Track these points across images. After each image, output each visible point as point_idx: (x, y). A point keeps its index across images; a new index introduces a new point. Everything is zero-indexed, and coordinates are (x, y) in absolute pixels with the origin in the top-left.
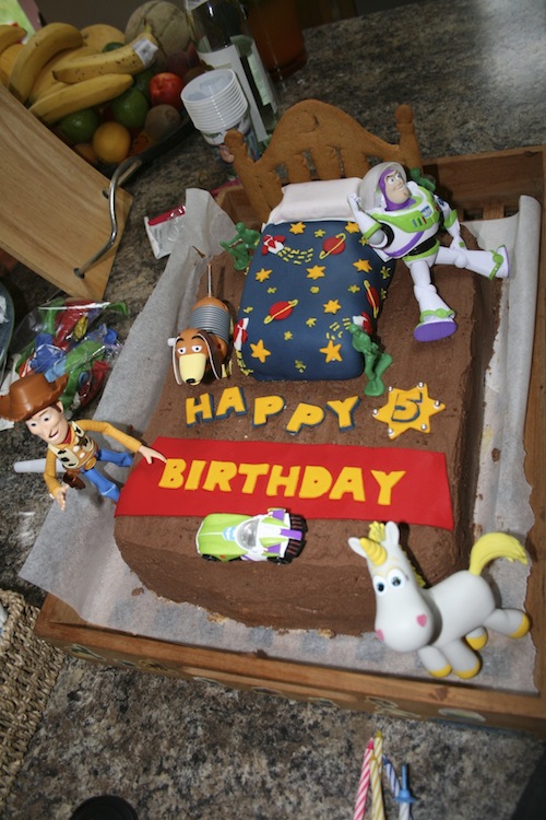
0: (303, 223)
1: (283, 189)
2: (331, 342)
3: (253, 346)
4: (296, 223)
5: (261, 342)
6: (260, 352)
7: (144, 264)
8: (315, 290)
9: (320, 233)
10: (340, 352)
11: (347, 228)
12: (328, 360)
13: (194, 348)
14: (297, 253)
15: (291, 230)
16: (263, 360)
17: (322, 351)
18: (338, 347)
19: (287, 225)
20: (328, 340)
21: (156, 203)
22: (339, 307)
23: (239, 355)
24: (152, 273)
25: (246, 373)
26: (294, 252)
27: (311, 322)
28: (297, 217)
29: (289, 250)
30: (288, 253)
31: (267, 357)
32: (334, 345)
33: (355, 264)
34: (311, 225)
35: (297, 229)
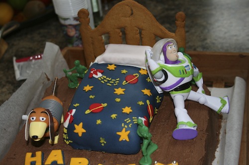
0: (115, 65)
1: (106, 46)
2: (124, 129)
3: (76, 126)
4: (111, 64)
5: (81, 124)
6: (80, 129)
7: (8, 82)
8: (118, 100)
9: (124, 71)
10: (129, 136)
11: (140, 71)
12: (120, 140)
13: (41, 118)
14: (110, 79)
15: (108, 67)
16: (80, 135)
17: (118, 133)
18: (128, 132)
19: (106, 65)
20: (123, 128)
21: (22, 51)
22: (131, 111)
23: (65, 131)
24: (12, 87)
25: (68, 143)
26: (108, 79)
27: (114, 116)
28: (112, 61)
29: (105, 77)
30: (104, 79)
31: (83, 133)
32: (126, 131)
33: (143, 91)
34: (119, 67)
35: (112, 67)
